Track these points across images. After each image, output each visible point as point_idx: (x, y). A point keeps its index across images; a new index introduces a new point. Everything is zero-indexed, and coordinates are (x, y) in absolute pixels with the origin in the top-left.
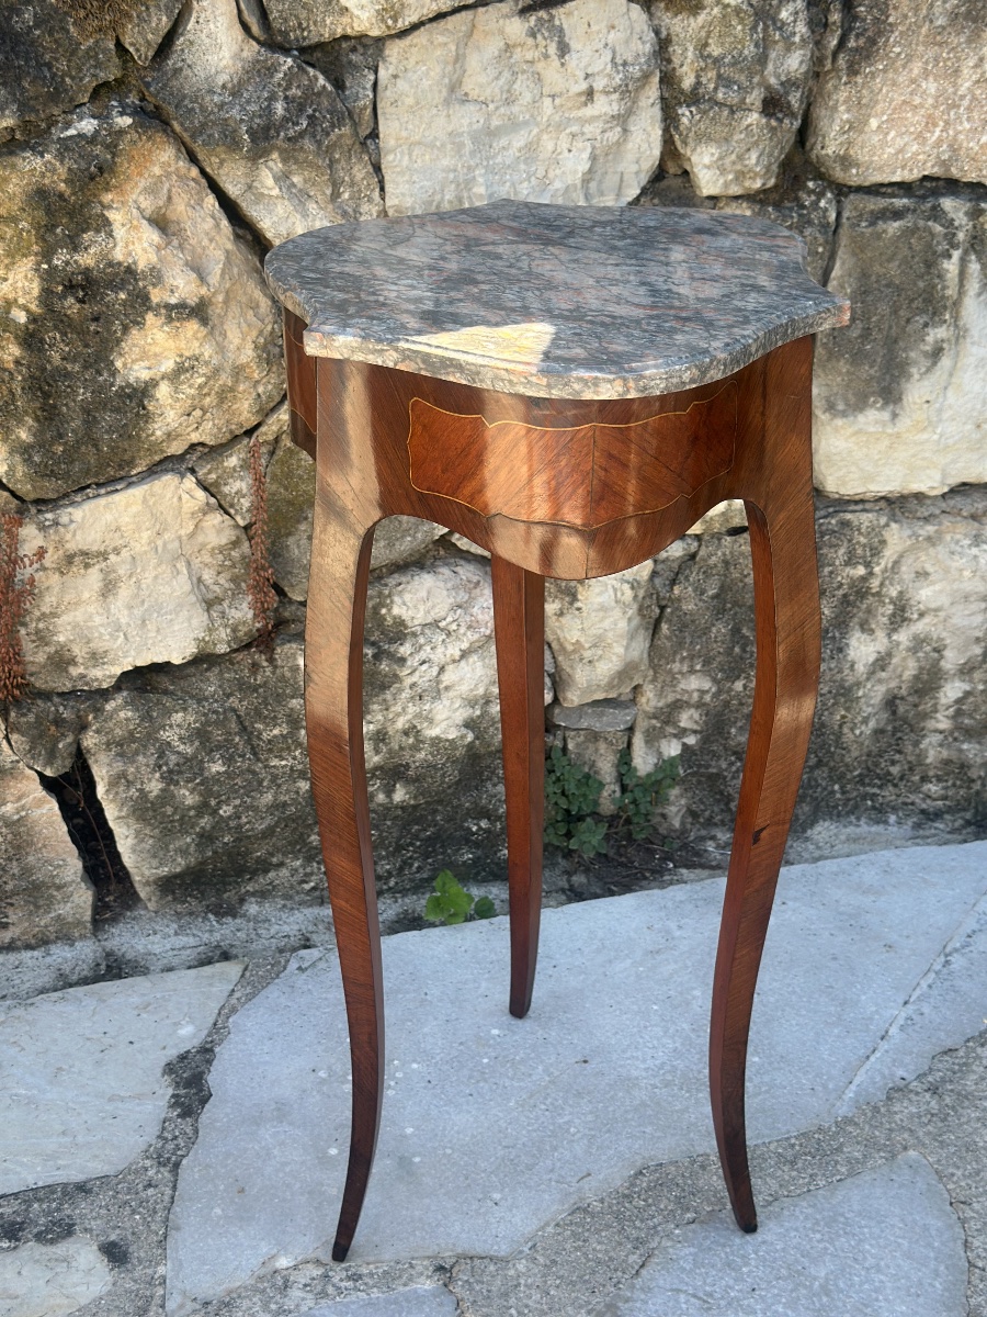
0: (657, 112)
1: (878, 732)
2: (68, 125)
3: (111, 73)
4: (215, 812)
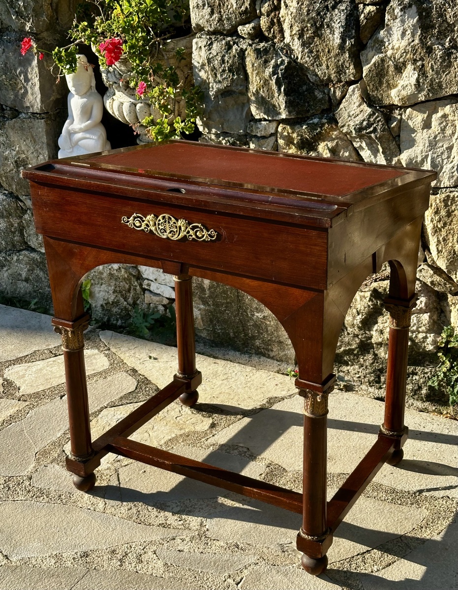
2: (312, 119)
3: (326, 107)
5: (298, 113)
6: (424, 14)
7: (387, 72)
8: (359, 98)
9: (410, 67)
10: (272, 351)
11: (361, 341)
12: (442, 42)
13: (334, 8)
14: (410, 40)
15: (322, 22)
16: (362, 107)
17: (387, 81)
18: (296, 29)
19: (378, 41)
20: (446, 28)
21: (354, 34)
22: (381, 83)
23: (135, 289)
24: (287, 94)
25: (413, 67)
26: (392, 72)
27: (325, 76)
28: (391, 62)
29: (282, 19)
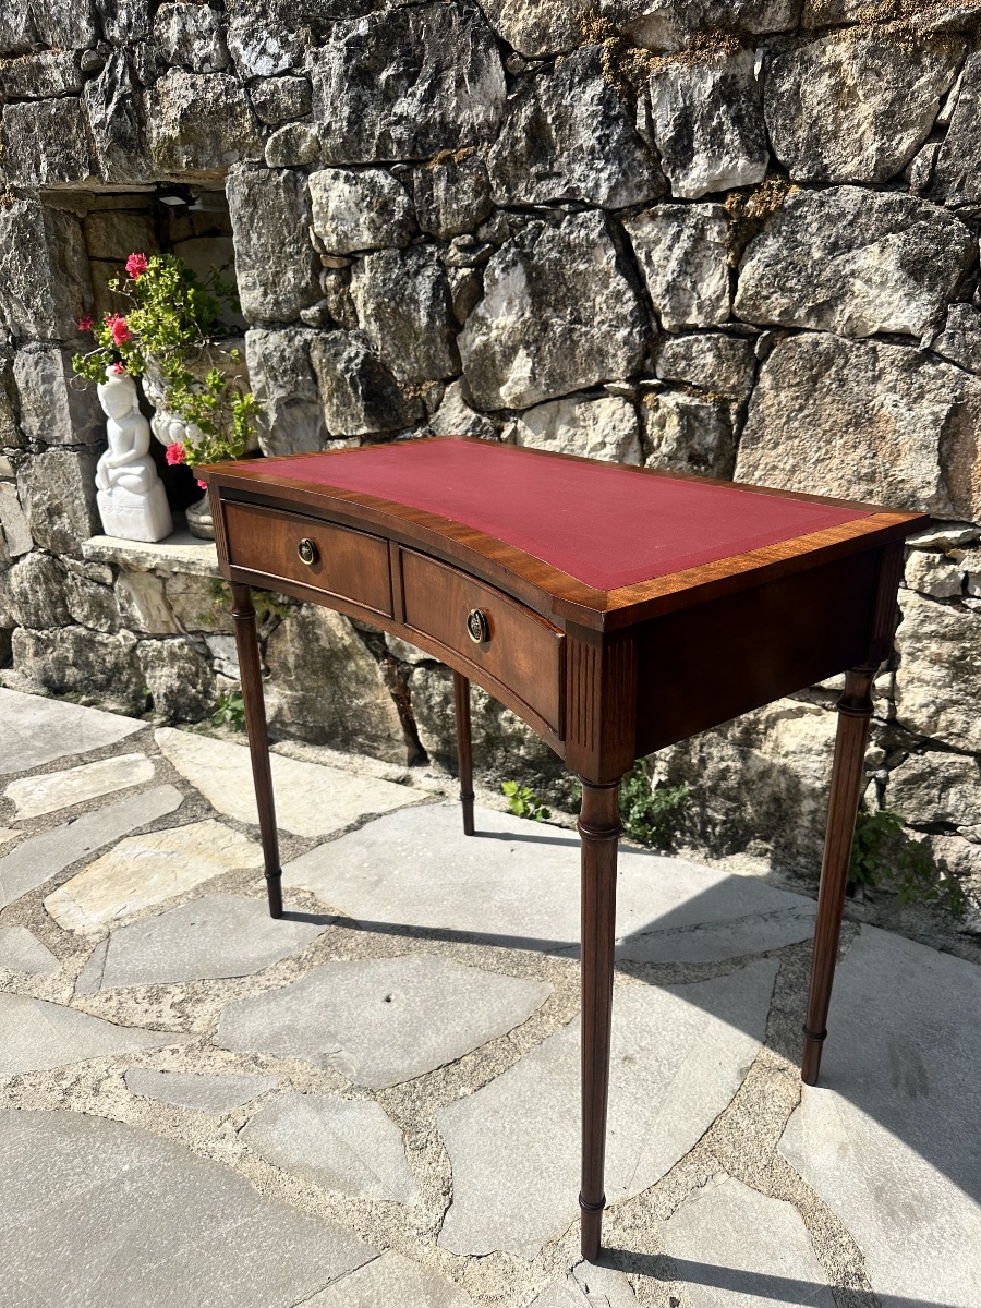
0: (638, 455)
4: (448, 731)
5: (383, 425)
6: (534, 275)
7: (494, 362)
8: (461, 401)
9: (522, 353)
10: (379, 749)
11: (487, 733)
12: (561, 315)
13: (417, 273)
14: (520, 313)
15: (403, 295)
16: (465, 413)
17: (495, 375)
18: (371, 306)
19: (478, 318)
20: (565, 294)
21: (445, 309)
22: (486, 378)
23: (205, 673)
24: (366, 397)
25: (525, 352)
26: (500, 360)
27: (414, 372)
28: (497, 348)
29: (353, 296)
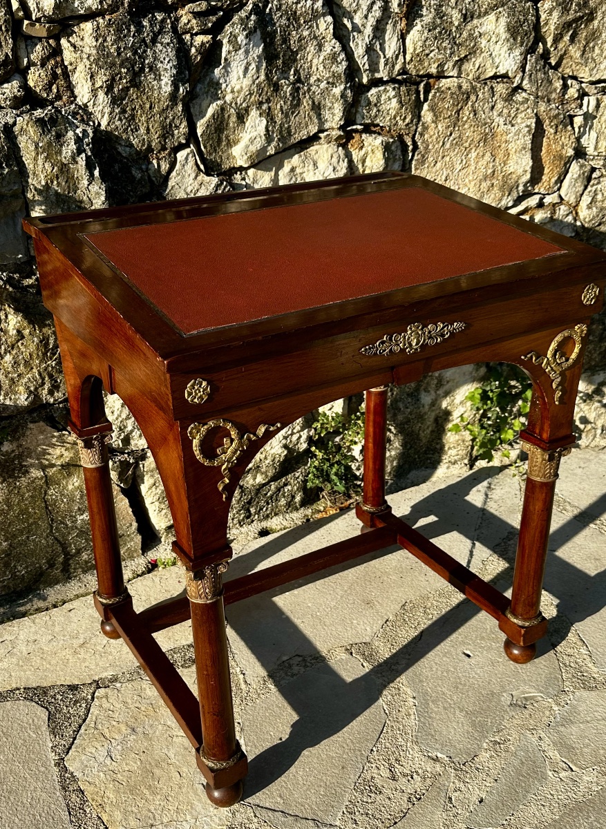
1: (432, 431)
3: (147, 189)
6: (268, 39)
7: (228, 124)
8: (195, 167)
9: (254, 113)
12: (286, 75)
13: (154, 41)
14: (255, 77)
15: (143, 63)
16: (199, 178)
17: (227, 137)
18: (101, 79)
19: (213, 83)
20: (290, 57)
21: (188, 76)
22: (219, 141)
25: (258, 112)
26: (234, 123)
27: (143, 145)
28: (232, 110)
29: (70, 67)
